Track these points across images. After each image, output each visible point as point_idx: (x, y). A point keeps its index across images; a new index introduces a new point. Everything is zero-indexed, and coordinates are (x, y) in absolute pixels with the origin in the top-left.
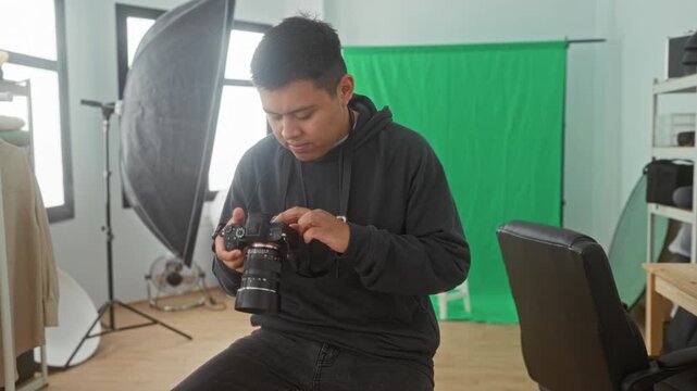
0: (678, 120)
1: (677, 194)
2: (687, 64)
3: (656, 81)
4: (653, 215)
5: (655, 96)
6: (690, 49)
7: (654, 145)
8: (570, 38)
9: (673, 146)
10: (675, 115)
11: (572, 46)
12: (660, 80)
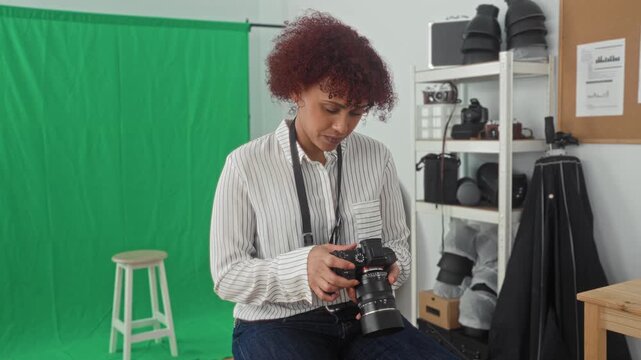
2: (469, 51)
7: (418, 138)
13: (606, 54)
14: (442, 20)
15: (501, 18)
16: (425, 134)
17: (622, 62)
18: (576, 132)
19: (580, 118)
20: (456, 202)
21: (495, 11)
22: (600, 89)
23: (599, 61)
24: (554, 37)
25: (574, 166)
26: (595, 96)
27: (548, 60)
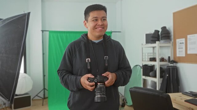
0: (149, 54)
1: (151, 74)
2: (152, 41)
3: (142, 44)
5: (142, 48)
6: (153, 37)
7: (143, 61)
8: (112, 31)
11: (113, 33)
12: (143, 44)
13: (181, 42)
14: (148, 33)
15: (160, 33)
16: (144, 60)
17: (184, 44)
18: (177, 60)
19: (177, 57)
20: (149, 76)
21: (159, 31)
22: (181, 50)
23: (180, 43)
24: (172, 37)
25: (174, 68)
26: (180, 52)
27: (170, 43)
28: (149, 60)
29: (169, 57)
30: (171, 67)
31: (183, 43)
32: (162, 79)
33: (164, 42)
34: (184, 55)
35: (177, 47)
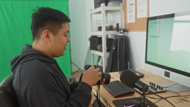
2: (99, 4)
3: (91, 10)
4: (93, 54)
5: (91, 15)
9: (97, 31)
10: (97, 21)
13: (131, 3)
18: (128, 28)
19: (128, 24)
20: (97, 50)
22: (131, 14)
23: (130, 5)
25: (123, 39)
26: (130, 16)
27: (120, 5)
28: (97, 29)
29: (118, 25)
30: (119, 38)
31: (133, 4)
32: (109, 54)
33: (113, 4)
34: (134, 21)
35: (128, 10)
